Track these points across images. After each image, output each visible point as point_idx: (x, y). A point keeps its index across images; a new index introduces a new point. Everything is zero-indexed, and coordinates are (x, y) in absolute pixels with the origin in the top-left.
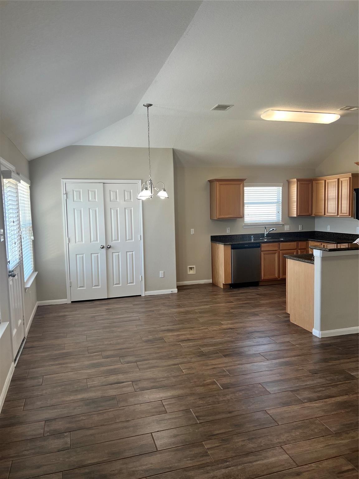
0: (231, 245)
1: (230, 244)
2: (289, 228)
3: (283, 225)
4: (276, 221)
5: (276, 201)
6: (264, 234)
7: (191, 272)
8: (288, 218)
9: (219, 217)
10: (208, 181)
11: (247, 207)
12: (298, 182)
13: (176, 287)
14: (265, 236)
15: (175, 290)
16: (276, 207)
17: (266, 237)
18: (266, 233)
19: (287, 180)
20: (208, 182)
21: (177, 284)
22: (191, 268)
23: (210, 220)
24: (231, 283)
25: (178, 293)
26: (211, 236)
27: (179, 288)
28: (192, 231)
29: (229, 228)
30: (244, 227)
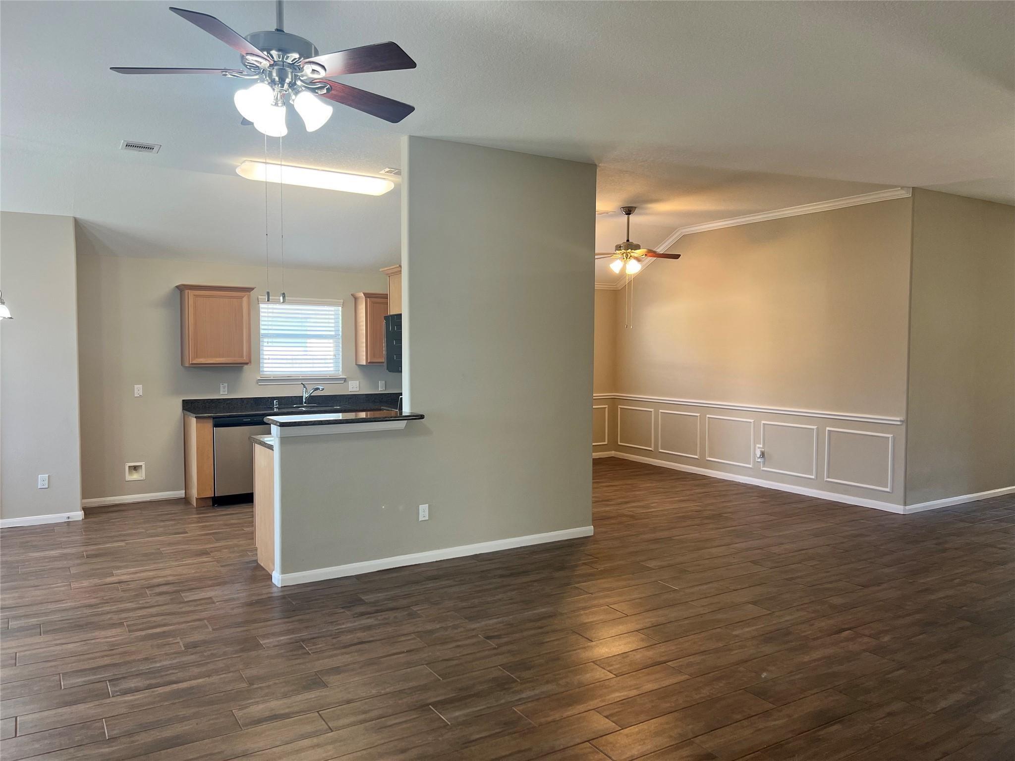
0: (214, 418)
1: (209, 417)
2: (358, 386)
3: (345, 380)
4: (333, 372)
5: (333, 333)
6: (303, 396)
7: (135, 476)
8: (356, 366)
9: (194, 362)
10: (177, 287)
11: (265, 344)
12: (368, 299)
13: (79, 506)
14: (304, 401)
15: (79, 515)
16: (332, 345)
17: (305, 403)
18: (305, 395)
19: (352, 295)
20: (177, 289)
21: (82, 503)
22: (135, 468)
23: (182, 367)
24: (213, 496)
25: (85, 520)
26: (183, 401)
27: (88, 511)
28: (138, 390)
29: (226, 385)
30: (259, 384)
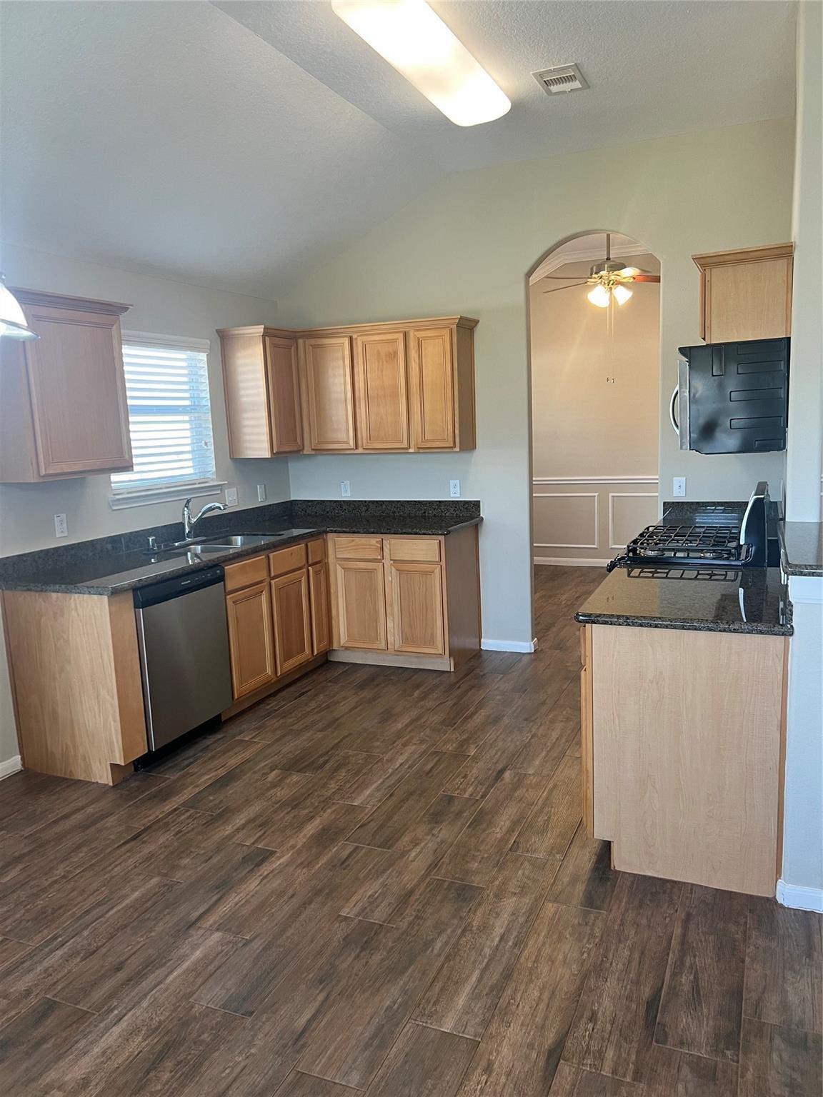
0: (134, 589)
2: (236, 496)
3: (221, 488)
4: (198, 476)
5: (187, 403)
6: (183, 524)
8: (231, 462)
9: (50, 472)
12: (267, 338)
14: (187, 531)
16: (187, 426)
17: (189, 535)
18: (189, 521)
19: (218, 331)
24: (147, 751)
29: (63, 516)
30: (114, 508)
